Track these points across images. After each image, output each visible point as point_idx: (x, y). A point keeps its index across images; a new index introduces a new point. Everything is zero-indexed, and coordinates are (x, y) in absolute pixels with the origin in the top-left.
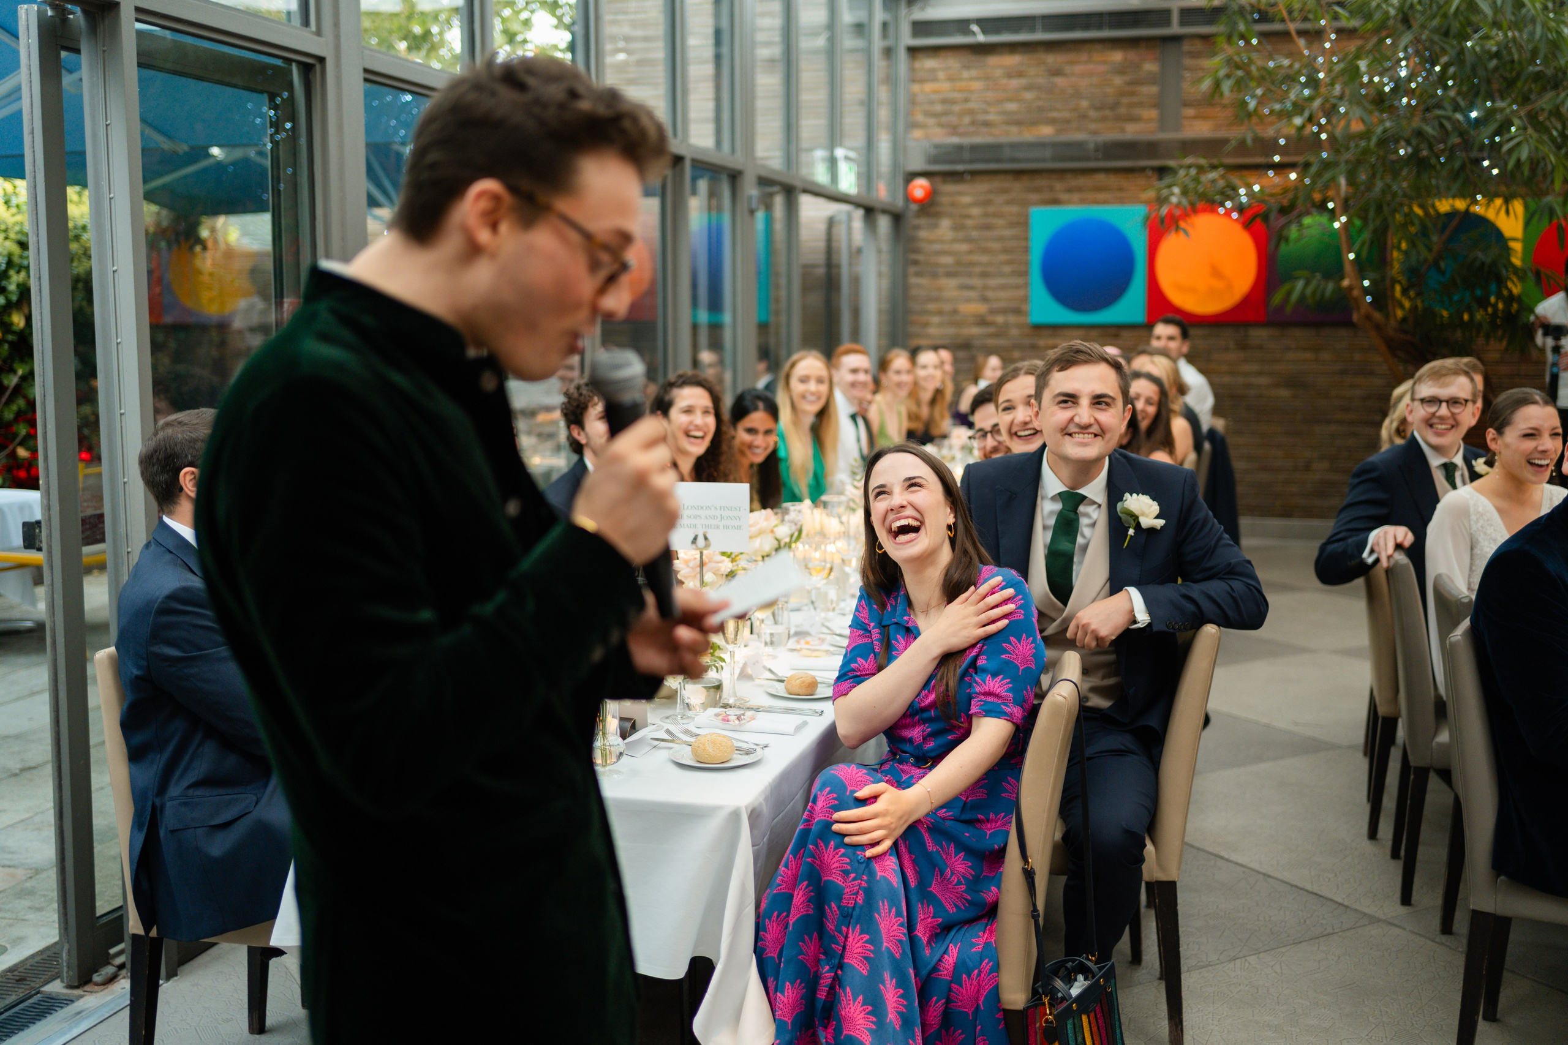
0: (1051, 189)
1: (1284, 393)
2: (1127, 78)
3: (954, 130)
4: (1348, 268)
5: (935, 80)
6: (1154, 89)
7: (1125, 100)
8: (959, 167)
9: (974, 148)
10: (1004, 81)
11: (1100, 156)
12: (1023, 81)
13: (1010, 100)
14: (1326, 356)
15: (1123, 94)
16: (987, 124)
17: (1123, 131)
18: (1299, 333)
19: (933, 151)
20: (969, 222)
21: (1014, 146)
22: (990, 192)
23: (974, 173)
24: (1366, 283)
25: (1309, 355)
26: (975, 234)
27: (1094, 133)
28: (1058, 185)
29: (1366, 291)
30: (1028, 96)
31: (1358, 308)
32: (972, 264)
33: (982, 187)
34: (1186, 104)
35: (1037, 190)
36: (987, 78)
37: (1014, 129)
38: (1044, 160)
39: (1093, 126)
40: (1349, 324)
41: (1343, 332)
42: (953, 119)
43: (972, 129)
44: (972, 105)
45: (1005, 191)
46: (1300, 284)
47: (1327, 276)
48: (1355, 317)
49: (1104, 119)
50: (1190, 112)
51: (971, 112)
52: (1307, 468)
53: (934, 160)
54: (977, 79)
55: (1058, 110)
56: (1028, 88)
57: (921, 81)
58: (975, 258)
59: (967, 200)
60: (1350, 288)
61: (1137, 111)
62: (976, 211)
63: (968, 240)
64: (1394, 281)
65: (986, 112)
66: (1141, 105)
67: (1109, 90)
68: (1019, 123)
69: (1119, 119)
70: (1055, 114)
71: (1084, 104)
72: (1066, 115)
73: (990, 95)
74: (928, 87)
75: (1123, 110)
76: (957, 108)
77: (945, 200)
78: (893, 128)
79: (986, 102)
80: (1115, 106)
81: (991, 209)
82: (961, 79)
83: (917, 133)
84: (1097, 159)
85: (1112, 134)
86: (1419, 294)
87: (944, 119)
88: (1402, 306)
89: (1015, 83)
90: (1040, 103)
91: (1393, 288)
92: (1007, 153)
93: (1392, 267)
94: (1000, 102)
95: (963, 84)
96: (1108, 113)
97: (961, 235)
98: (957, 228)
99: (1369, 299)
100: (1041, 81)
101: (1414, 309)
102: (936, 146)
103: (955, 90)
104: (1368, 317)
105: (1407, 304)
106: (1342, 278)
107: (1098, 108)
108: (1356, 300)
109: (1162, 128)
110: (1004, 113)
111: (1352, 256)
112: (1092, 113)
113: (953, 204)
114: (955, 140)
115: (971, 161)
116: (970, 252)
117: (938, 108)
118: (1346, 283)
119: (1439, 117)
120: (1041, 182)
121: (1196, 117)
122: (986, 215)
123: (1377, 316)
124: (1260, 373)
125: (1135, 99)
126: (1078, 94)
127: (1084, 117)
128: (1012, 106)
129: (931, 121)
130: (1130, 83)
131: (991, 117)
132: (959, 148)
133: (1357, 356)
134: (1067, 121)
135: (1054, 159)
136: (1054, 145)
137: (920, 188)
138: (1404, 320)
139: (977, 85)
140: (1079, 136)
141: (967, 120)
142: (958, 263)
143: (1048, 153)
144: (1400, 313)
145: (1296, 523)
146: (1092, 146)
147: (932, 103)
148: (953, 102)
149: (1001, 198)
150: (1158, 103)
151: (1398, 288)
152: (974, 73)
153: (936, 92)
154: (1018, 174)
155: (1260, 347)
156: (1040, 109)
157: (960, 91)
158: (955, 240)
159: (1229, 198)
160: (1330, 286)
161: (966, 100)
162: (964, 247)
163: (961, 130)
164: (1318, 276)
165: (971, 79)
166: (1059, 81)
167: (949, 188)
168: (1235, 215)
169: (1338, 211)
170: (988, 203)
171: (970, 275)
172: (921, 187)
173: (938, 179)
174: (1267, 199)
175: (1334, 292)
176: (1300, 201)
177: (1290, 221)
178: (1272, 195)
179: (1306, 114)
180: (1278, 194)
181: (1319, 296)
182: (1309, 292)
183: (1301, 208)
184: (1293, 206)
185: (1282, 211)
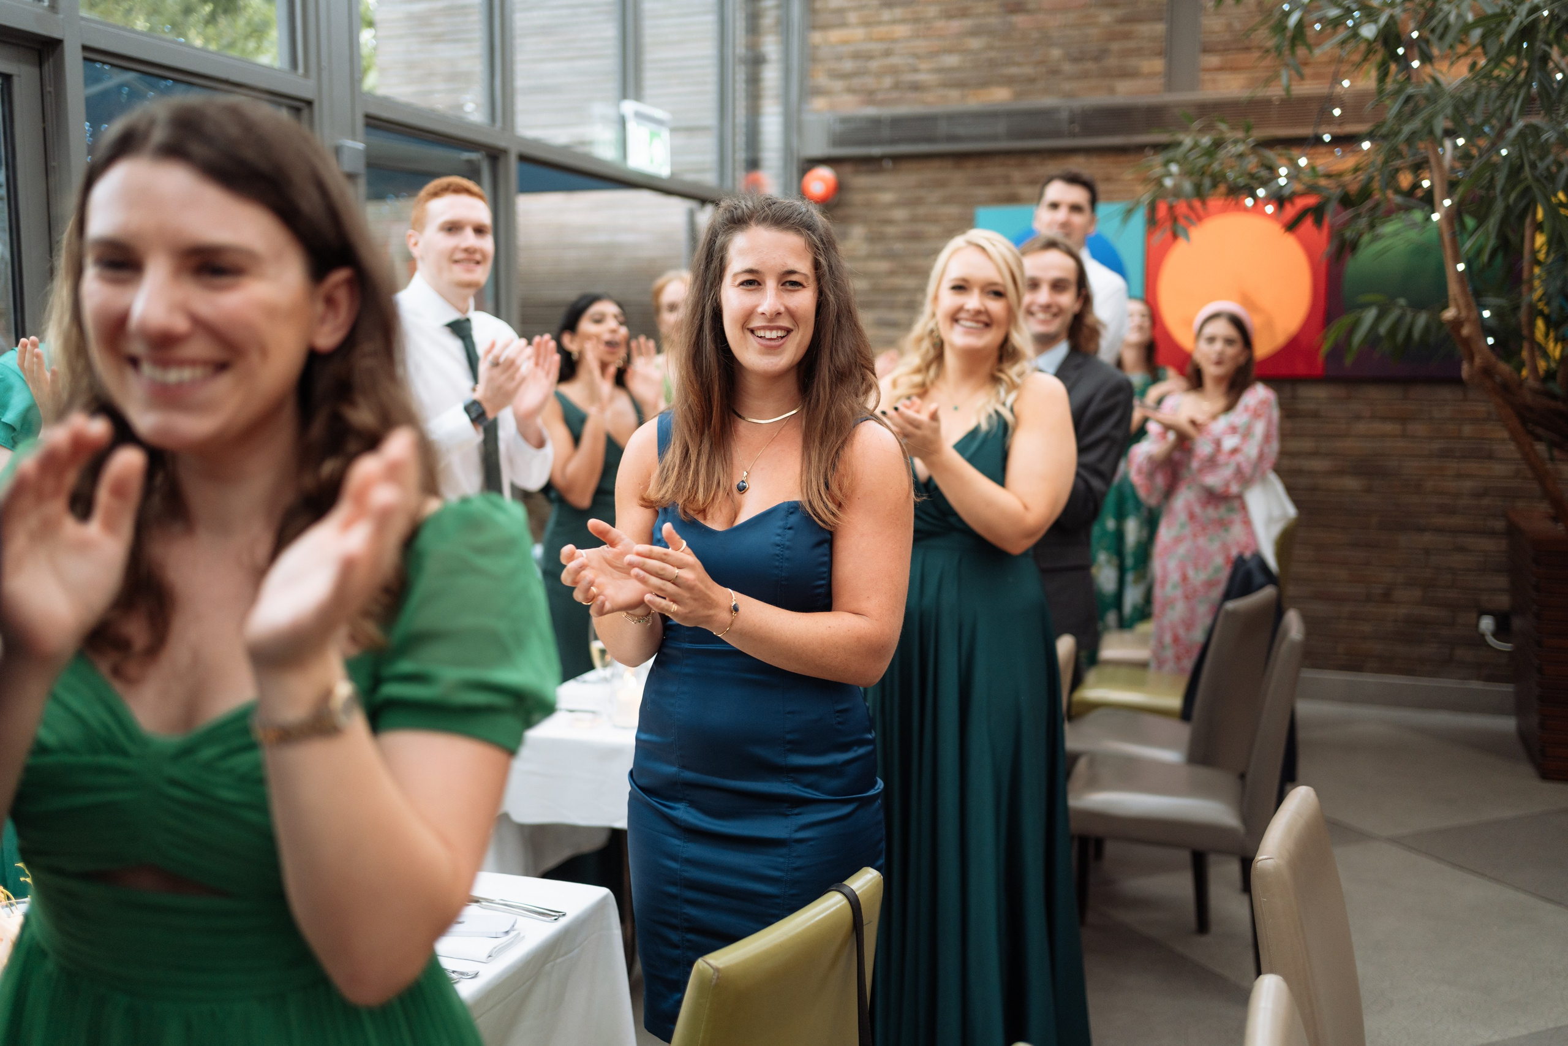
0: (1007, 180)
1: (1351, 483)
2: (1119, 12)
3: (869, 96)
4: (1454, 288)
5: (843, 25)
6: (1160, 28)
7: (1115, 46)
8: (876, 151)
9: (896, 122)
10: (940, 24)
11: (1077, 130)
12: (968, 23)
13: (950, 51)
14: (1418, 429)
15: (1112, 37)
16: (916, 87)
17: (1112, 91)
18: (1375, 393)
19: (838, 128)
20: (891, 230)
21: (952, 117)
22: (921, 185)
23: (898, 159)
24: (1486, 314)
25: (1389, 427)
26: (898, 246)
27: (1070, 95)
28: (1017, 175)
29: (1486, 329)
30: (975, 43)
31: (1471, 355)
32: (894, 290)
33: (908, 178)
34: (1207, 50)
35: (988, 182)
36: (916, 20)
37: (954, 94)
38: (994, 138)
39: (1067, 86)
40: (1455, 380)
41: (1445, 393)
42: (869, 82)
43: (895, 95)
44: (894, 60)
45: (941, 184)
46: (1369, 317)
47: (1417, 306)
48: (1465, 370)
49: (1085, 75)
50: (1214, 60)
51: (894, 70)
52: (1386, 597)
53: (838, 140)
54: (903, 21)
55: (1019, 64)
56: (975, 33)
57: (825, 27)
58: (898, 281)
59: (887, 197)
60: (1457, 324)
61: (1133, 62)
62: (900, 214)
63: (890, 256)
64: (1534, 312)
65: (916, 70)
66: (1138, 52)
67: (1093, 32)
68: (961, 85)
69: (1107, 74)
70: (1013, 70)
71: (1056, 53)
72: (1028, 70)
73: (921, 45)
74: (835, 35)
75: (1112, 62)
76: (874, 65)
77: (857, 198)
78: (785, 98)
79: (916, 56)
80: (1100, 55)
81: (921, 211)
82: (880, 23)
83: (819, 103)
84: (1073, 135)
85: (1096, 97)
87: (856, 82)
88: (1545, 355)
89: (956, 25)
90: (993, 54)
91: (1532, 325)
92: (943, 128)
93: (1532, 289)
94: (934, 54)
95: (883, 30)
96: (1090, 66)
97: (879, 248)
98: (873, 238)
99: (1491, 340)
100: (993, 21)
102: (844, 120)
103: (871, 39)
104: (1487, 372)
105: (1555, 350)
106: (1445, 307)
107: (1076, 60)
108: (1466, 342)
109: (1169, 86)
110: (939, 70)
111: (1461, 267)
112: (1067, 67)
113: (869, 205)
114: (871, 111)
115: (893, 142)
116: (892, 273)
117: (848, 66)
118: (1449, 314)
120: (993, 170)
121: (1220, 69)
122: (914, 219)
123: (1504, 368)
124: (1314, 454)
125: (1132, 44)
126: (1046, 40)
127: (1054, 72)
128: (952, 60)
129: (838, 85)
130: (1122, 21)
131: (922, 77)
132: (876, 122)
133: (1467, 430)
134: (1032, 80)
135: (1012, 135)
136: (1009, 114)
137: (820, 181)
138: (1550, 375)
139: (902, 30)
140: (1048, 101)
141: (887, 82)
142: (875, 289)
143: (1001, 127)
144: (1542, 365)
145: (1369, 680)
146: (1065, 115)
147: (839, 58)
148: (869, 57)
149: (934, 196)
150: (1167, 50)
151: (1540, 324)
152: (898, 12)
153: (845, 42)
154: (960, 158)
155: (1315, 415)
156: (992, 63)
157: (881, 40)
158: (870, 257)
159: (1264, 184)
160: (1422, 319)
161: (887, 53)
162: (882, 266)
163: (880, 96)
164: (1402, 302)
165: (894, 22)
166: (1019, 19)
167: (861, 180)
168: (1270, 209)
169: (1440, 190)
170: (917, 202)
171: (892, 306)
172: (822, 179)
173: (847, 169)
174: (1323, 182)
175: (1427, 329)
176: (1376, 185)
177: (1358, 216)
178: (1328, 176)
179: (1383, 19)
180: (1340, 174)
181: (1401, 336)
182: (1383, 330)
183: (1377, 196)
184: (1365, 193)
185: (1346, 201)
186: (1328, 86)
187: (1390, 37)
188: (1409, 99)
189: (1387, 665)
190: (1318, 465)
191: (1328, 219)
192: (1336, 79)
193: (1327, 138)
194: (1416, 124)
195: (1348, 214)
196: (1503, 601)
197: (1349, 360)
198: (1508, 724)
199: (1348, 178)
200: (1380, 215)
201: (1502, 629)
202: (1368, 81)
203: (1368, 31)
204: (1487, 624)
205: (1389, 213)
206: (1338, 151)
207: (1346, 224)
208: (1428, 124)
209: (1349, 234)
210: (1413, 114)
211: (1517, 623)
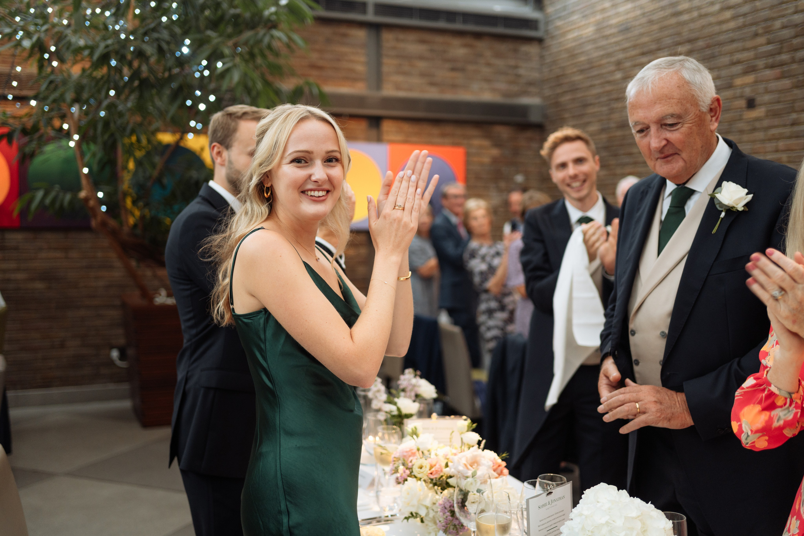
1: (39, 285)
4: (84, 182)
14: (73, 254)
18: (49, 236)
24: (100, 195)
25: (58, 254)
29: (101, 202)
31: (95, 216)
40: (87, 228)
41: (85, 236)
46: (40, 194)
47: (65, 190)
48: (93, 223)
52: (62, 345)
60: (86, 200)
64: (125, 195)
86: (147, 205)
88: (133, 214)
91: (124, 200)
93: (123, 184)
99: (104, 208)
101: (143, 217)
104: (104, 224)
105: (137, 213)
106: (80, 189)
108: (92, 209)
111: (86, 170)
118: (83, 194)
119: (158, 40)
123: (112, 223)
124: (18, 270)
133: (99, 254)
138: (135, 226)
144: (131, 221)
145: (55, 392)
151: (129, 200)
155: (16, 248)
160: (68, 197)
164: (57, 187)
169: (72, 130)
174: (11, 121)
175: (71, 202)
176: (42, 124)
177: (31, 141)
178: (14, 117)
179: (35, 38)
180: (20, 118)
181: (57, 205)
182: (48, 201)
183: (42, 131)
184: (35, 128)
185: (25, 132)
186: (9, 68)
187: (41, 47)
188: (51, 82)
189: (65, 382)
190: (20, 276)
191: (15, 141)
192: (13, 66)
193: (10, 97)
194: (56, 95)
195: (26, 139)
196: (122, 341)
197: (30, 217)
198: (126, 404)
199: (25, 120)
200: (44, 141)
201: (123, 356)
202: (33, 69)
203: (27, 44)
204: (115, 354)
205: (50, 140)
206: (18, 105)
207: (26, 144)
208: (62, 95)
209: (27, 150)
210: (55, 89)
211: (131, 352)
